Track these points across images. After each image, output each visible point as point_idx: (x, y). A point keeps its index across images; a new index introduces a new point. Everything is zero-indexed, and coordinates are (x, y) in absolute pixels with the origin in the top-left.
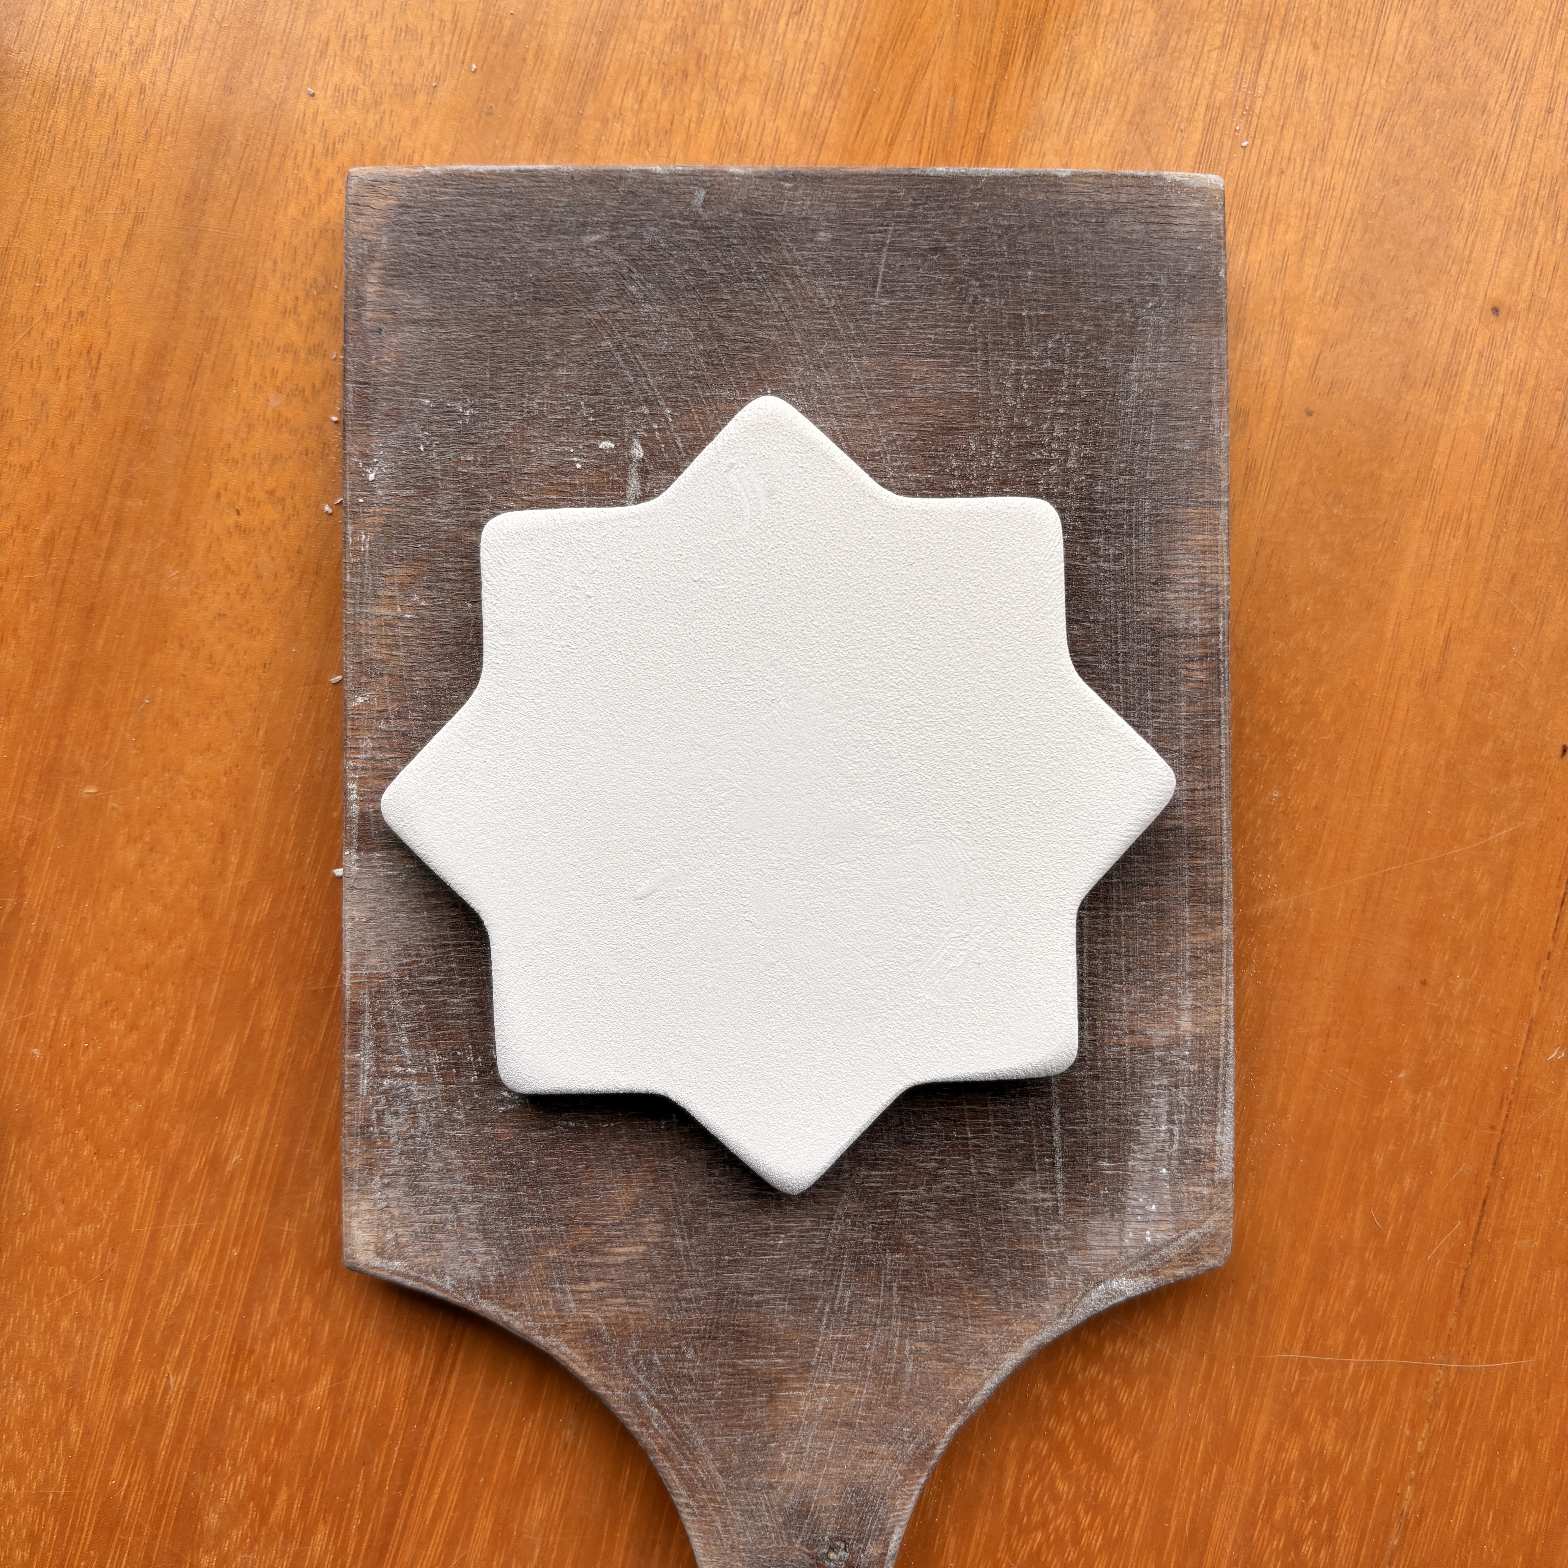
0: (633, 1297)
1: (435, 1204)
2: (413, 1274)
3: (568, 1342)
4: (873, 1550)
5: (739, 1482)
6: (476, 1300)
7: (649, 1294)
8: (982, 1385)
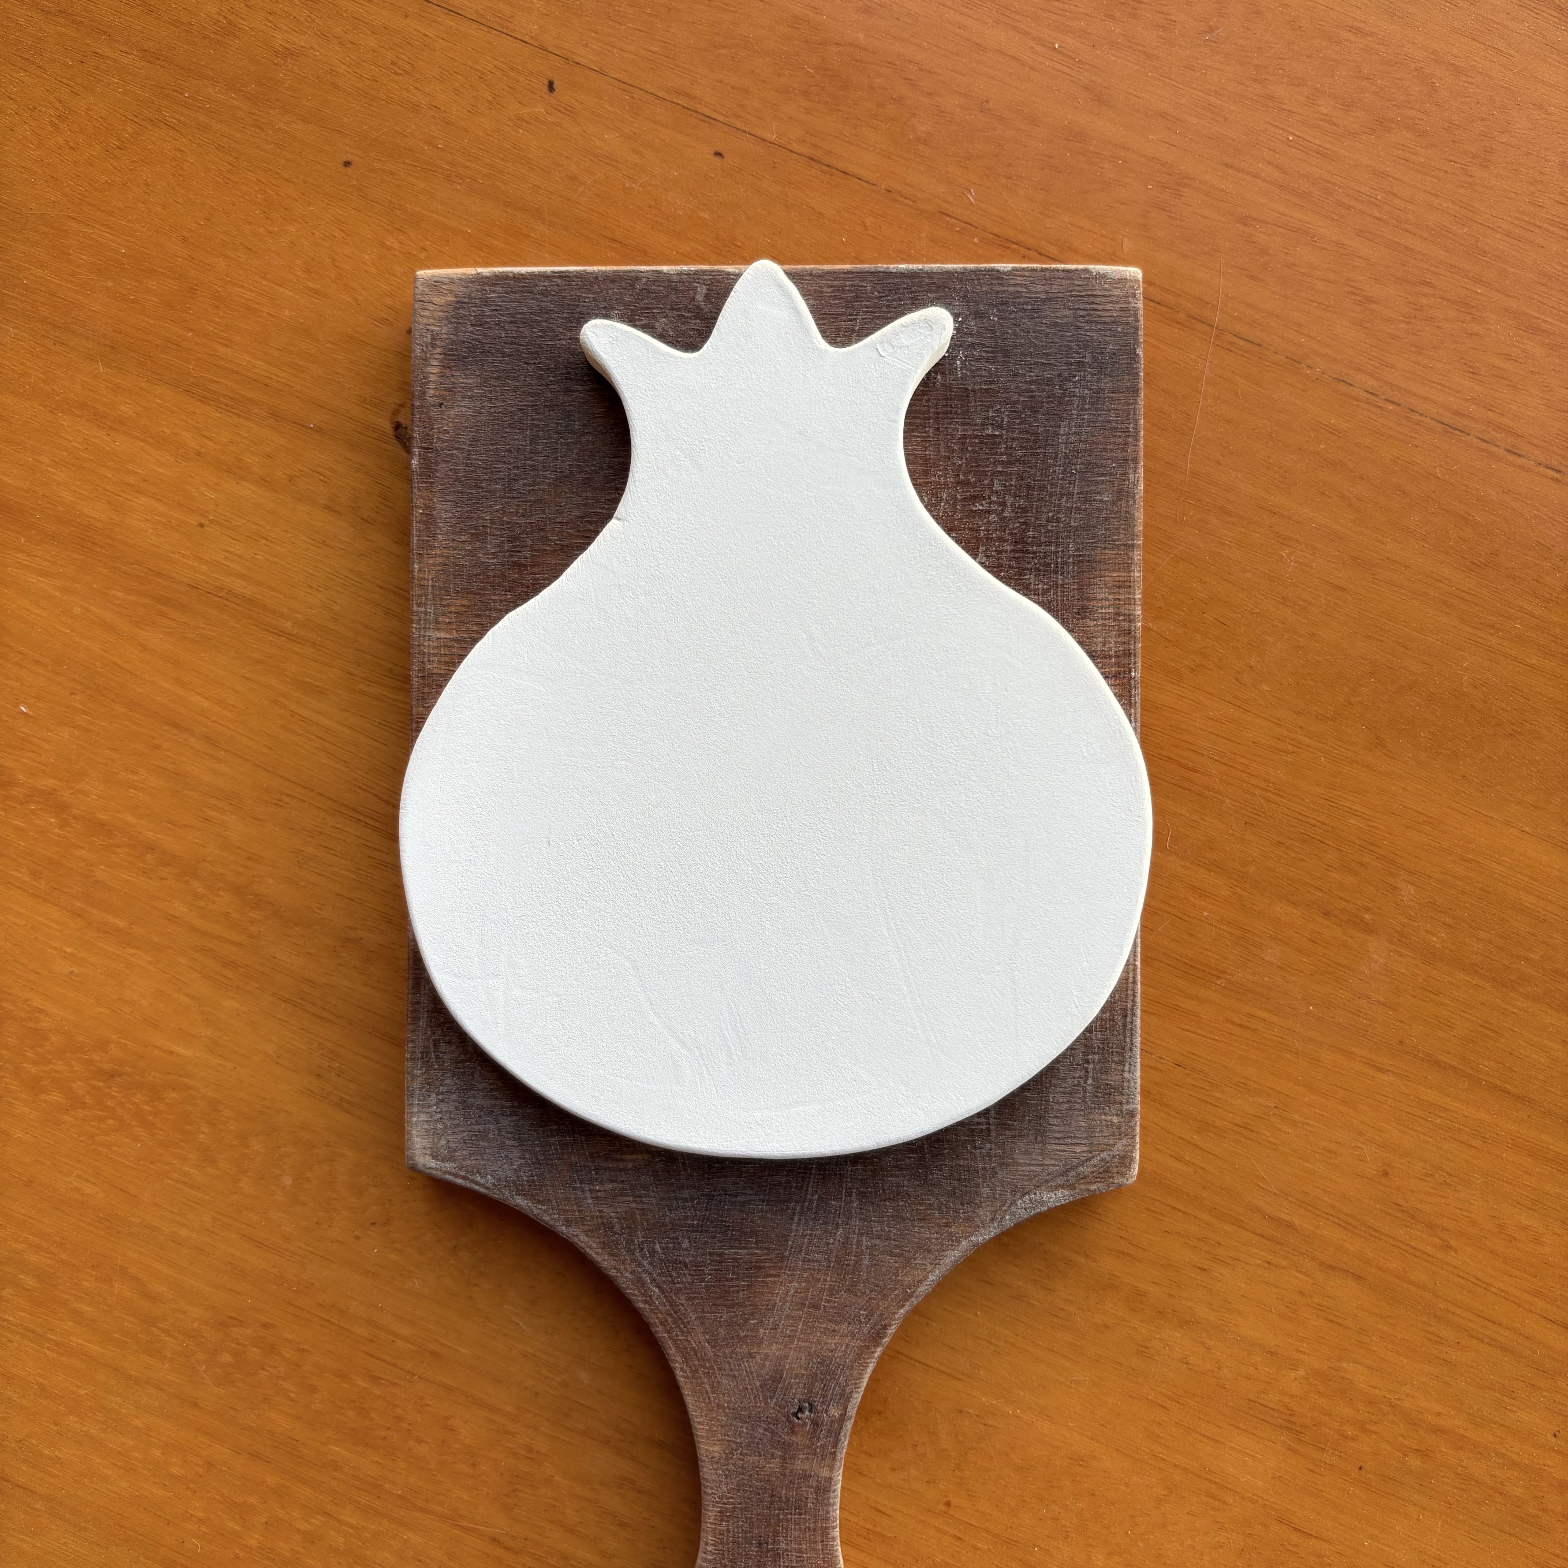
0: (640, 1197)
1: (480, 1117)
2: (463, 1173)
3: (586, 1232)
4: (835, 1412)
5: (724, 1353)
6: (512, 1196)
7: (652, 1194)
8: (926, 1277)
